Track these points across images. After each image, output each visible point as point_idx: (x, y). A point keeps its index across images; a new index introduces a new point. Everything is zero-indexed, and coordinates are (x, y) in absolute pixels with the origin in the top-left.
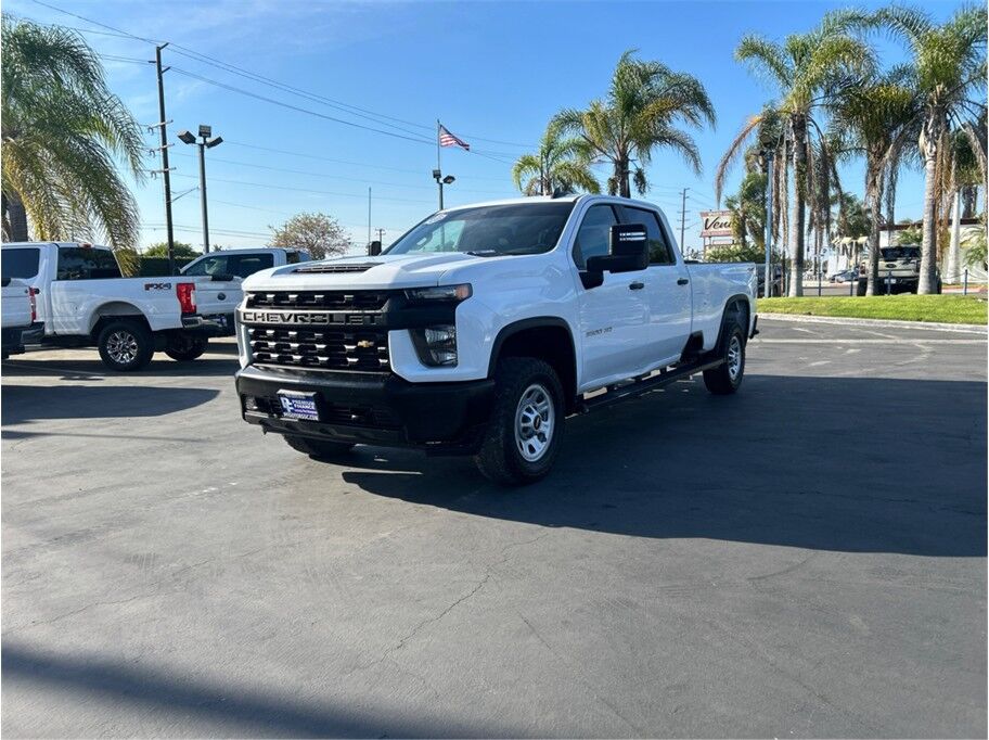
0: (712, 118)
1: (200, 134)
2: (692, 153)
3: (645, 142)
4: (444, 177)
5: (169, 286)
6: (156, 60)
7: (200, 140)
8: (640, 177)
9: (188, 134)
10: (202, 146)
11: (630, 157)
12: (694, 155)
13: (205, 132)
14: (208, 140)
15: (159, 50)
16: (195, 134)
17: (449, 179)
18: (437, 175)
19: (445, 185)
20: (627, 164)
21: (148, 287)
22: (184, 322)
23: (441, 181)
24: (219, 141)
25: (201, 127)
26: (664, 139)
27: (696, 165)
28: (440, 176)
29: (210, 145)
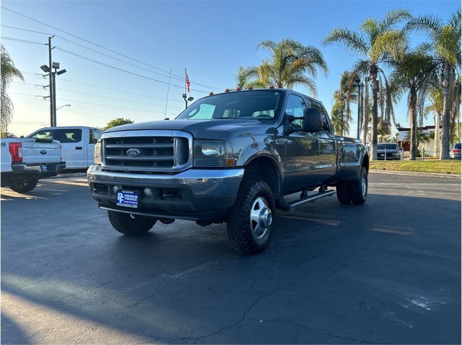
2: (314, 90)
4: (188, 97)
6: (48, 43)
7: (53, 70)
10: (54, 73)
13: (56, 66)
15: (50, 38)
17: (191, 99)
18: (185, 96)
19: (189, 102)
23: (187, 99)
24: (64, 71)
26: (301, 81)
29: (58, 73)
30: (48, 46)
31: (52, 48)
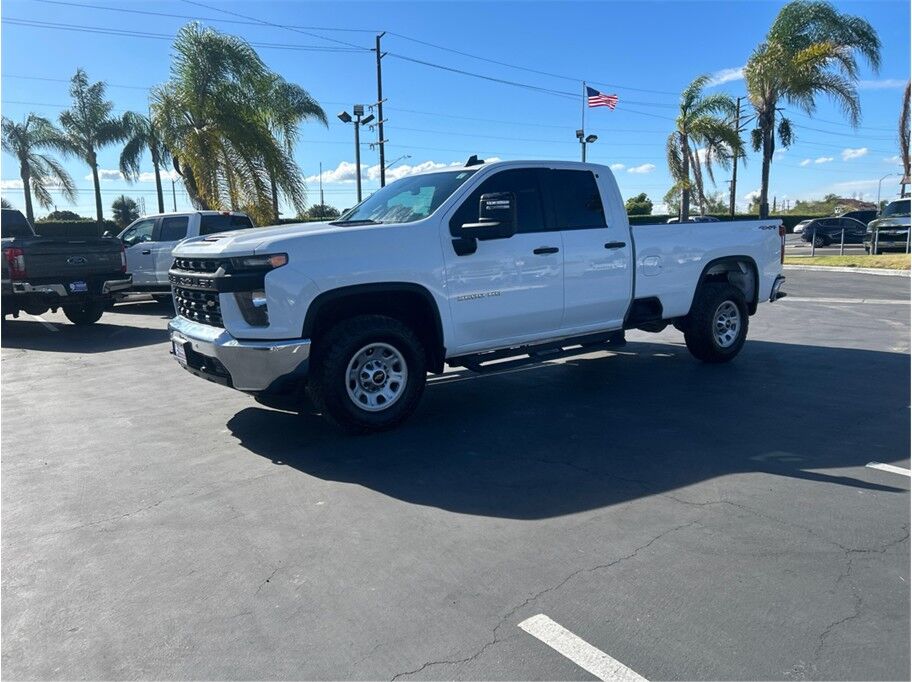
1: (355, 114)
2: (851, 99)
4: (586, 136)
6: (376, 48)
7: (355, 118)
8: (785, 129)
9: (345, 114)
10: (357, 123)
11: (777, 106)
12: (853, 103)
13: (359, 111)
14: (362, 118)
15: (378, 38)
16: (351, 113)
17: (591, 138)
18: (580, 135)
19: (587, 144)
20: (773, 112)
23: (584, 141)
24: (372, 118)
25: (355, 107)
26: (820, 85)
28: (583, 135)
29: (364, 122)
30: (375, 53)
31: (381, 55)
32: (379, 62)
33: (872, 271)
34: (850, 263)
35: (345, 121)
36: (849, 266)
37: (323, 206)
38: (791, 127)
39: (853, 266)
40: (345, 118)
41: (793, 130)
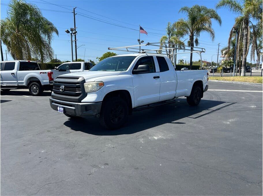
0: (220, 22)
1: (71, 31)
3: (199, 30)
4: (140, 41)
5: (46, 73)
7: (71, 32)
8: (197, 41)
9: (68, 31)
10: (71, 34)
11: (194, 34)
12: (213, 34)
14: (73, 32)
16: (69, 30)
17: (142, 42)
18: (139, 40)
20: (193, 36)
21: (41, 73)
22: (50, 83)
23: (140, 42)
24: (76, 32)
25: (71, 28)
26: (205, 29)
27: (213, 38)
28: (140, 40)
29: (74, 33)
30: (73, 14)
31: (75, 14)
32: (74, 16)
33: (222, 81)
34: (217, 79)
35: (68, 33)
36: (216, 80)
37: (56, 59)
38: (198, 40)
39: (217, 80)
40: (68, 32)
41: (199, 42)
